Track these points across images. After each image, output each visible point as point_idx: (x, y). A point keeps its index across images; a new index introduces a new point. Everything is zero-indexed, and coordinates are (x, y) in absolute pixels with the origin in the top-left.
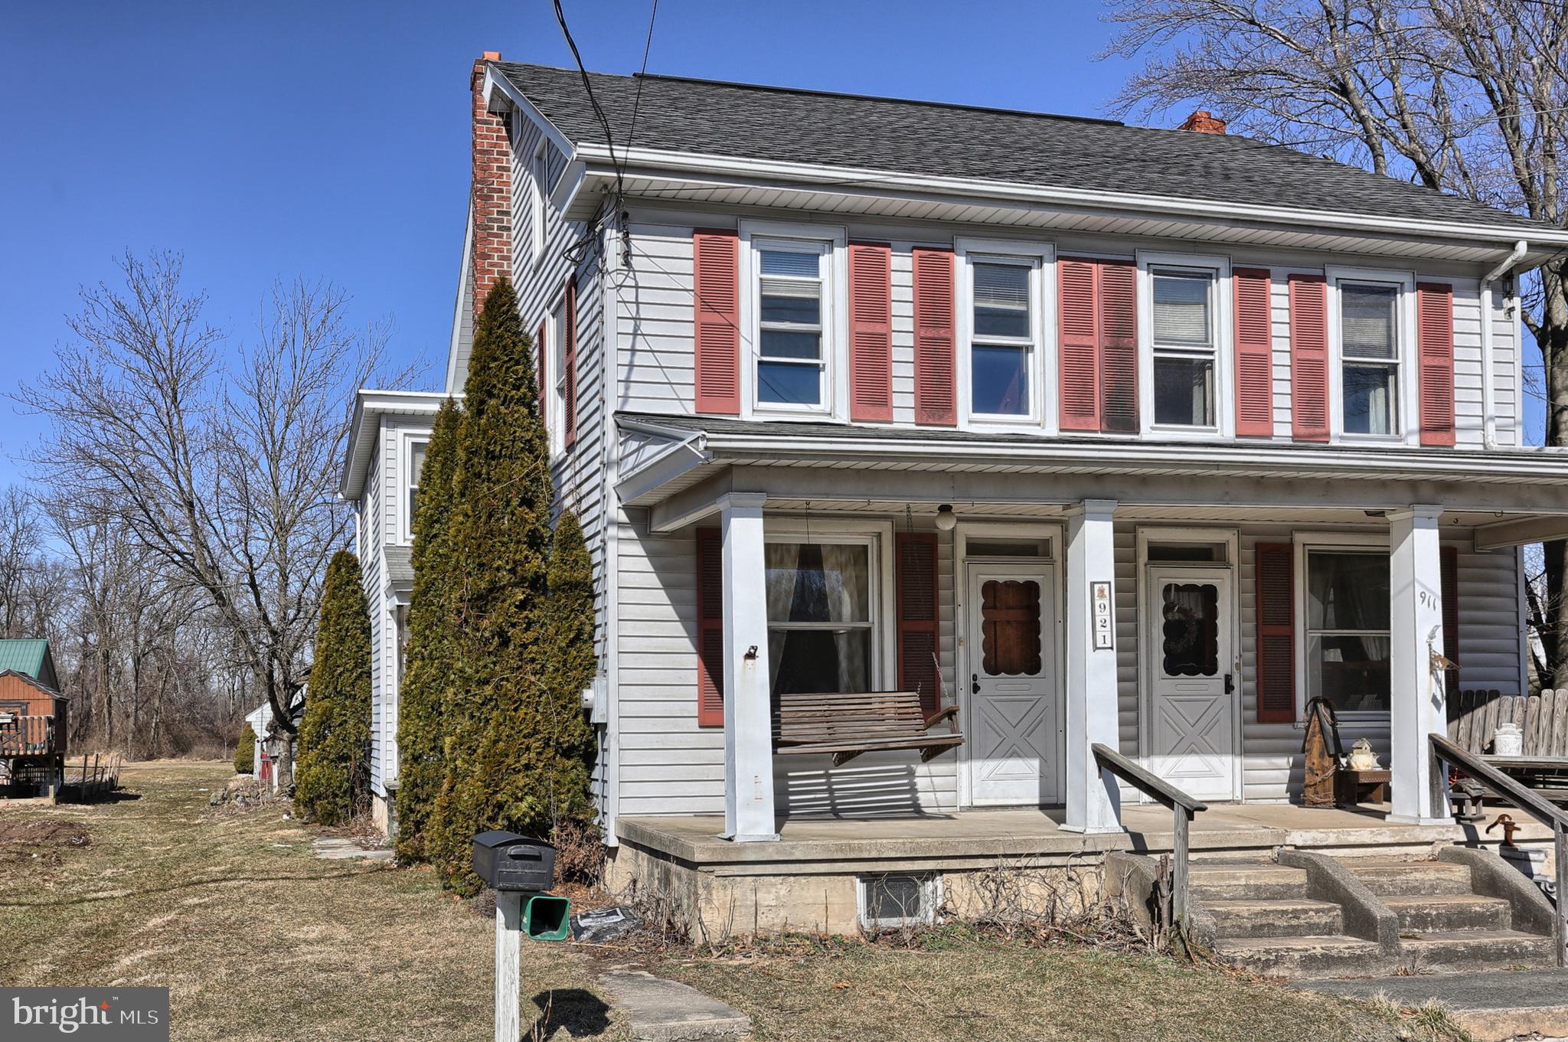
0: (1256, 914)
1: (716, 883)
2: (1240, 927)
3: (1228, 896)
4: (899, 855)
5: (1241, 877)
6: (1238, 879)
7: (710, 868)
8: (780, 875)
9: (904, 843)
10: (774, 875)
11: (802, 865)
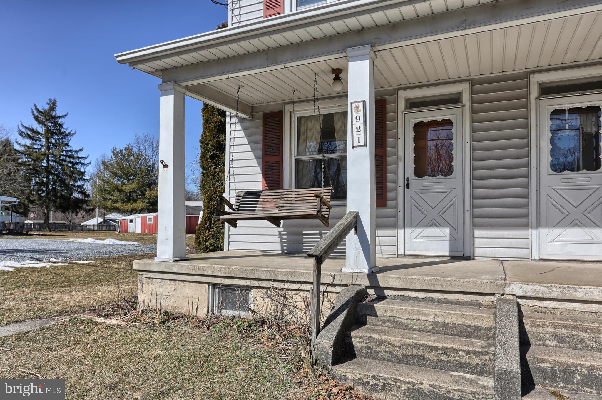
0: (408, 346)
1: (145, 281)
2: (392, 353)
3: (417, 328)
4: (222, 275)
5: (429, 314)
6: (427, 315)
7: (142, 273)
8: (172, 280)
9: (225, 268)
10: (170, 280)
11: (180, 276)
